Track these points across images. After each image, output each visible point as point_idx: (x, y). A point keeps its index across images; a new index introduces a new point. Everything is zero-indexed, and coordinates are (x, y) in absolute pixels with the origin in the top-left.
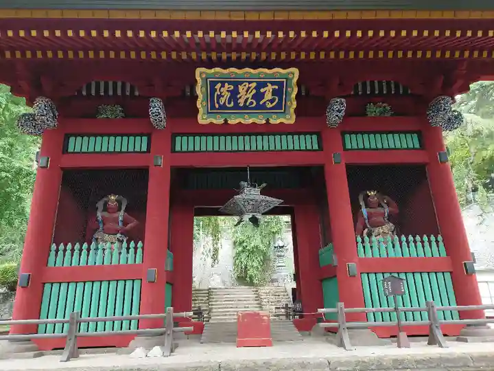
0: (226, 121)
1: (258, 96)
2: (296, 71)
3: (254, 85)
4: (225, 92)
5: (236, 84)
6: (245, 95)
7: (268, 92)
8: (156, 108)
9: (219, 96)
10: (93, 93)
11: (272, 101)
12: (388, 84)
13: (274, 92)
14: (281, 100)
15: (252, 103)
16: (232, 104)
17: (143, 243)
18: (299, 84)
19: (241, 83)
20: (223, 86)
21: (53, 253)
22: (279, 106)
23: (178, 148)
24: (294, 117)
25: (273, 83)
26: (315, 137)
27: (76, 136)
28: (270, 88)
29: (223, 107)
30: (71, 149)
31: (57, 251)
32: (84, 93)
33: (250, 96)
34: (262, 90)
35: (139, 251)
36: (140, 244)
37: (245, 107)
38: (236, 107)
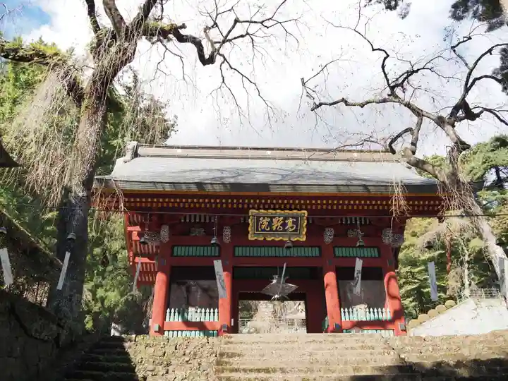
0: (265, 239)
1: (284, 225)
2: (306, 212)
3: (282, 218)
4: (265, 222)
5: (272, 218)
6: (277, 223)
7: (290, 222)
8: (227, 232)
9: (262, 224)
10: (188, 221)
11: (292, 227)
12: (360, 219)
13: (293, 222)
14: (297, 227)
15: (280, 228)
16: (269, 229)
17: (218, 309)
18: (308, 219)
19: (274, 217)
20: (264, 219)
21: (168, 314)
22: (296, 230)
23: (237, 254)
24: (305, 237)
25: (292, 218)
26: (317, 249)
27: (178, 246)
28: (291, 220)
29: (264, 230)
30: (175, 254)
31: (170, 313)
32: (183, 221)
33: (279, 224)
34: (287, 221)
35: (216, 314)
36: (216, 310)
37: (276, 231)
38: (271, 230)
